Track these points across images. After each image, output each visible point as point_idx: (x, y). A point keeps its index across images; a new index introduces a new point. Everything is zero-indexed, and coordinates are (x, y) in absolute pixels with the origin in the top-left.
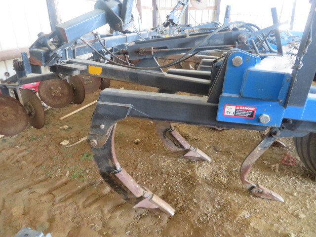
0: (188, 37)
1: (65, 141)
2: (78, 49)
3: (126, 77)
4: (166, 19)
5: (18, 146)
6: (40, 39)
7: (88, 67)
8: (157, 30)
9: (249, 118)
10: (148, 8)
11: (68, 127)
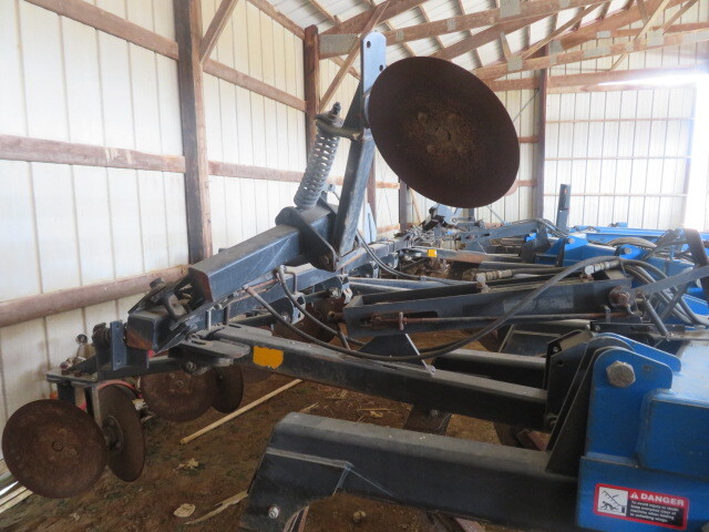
0: (486, 290)
1: (186, 505)
2: (234, 305)
3: (337, 376)
4: (428, 214)
5: (75, 515)
6: (153, 294)
7: (252, 350)
8: (408, 238)
9: (671, 527)
10: (389, 186)
11: (196, 464)
